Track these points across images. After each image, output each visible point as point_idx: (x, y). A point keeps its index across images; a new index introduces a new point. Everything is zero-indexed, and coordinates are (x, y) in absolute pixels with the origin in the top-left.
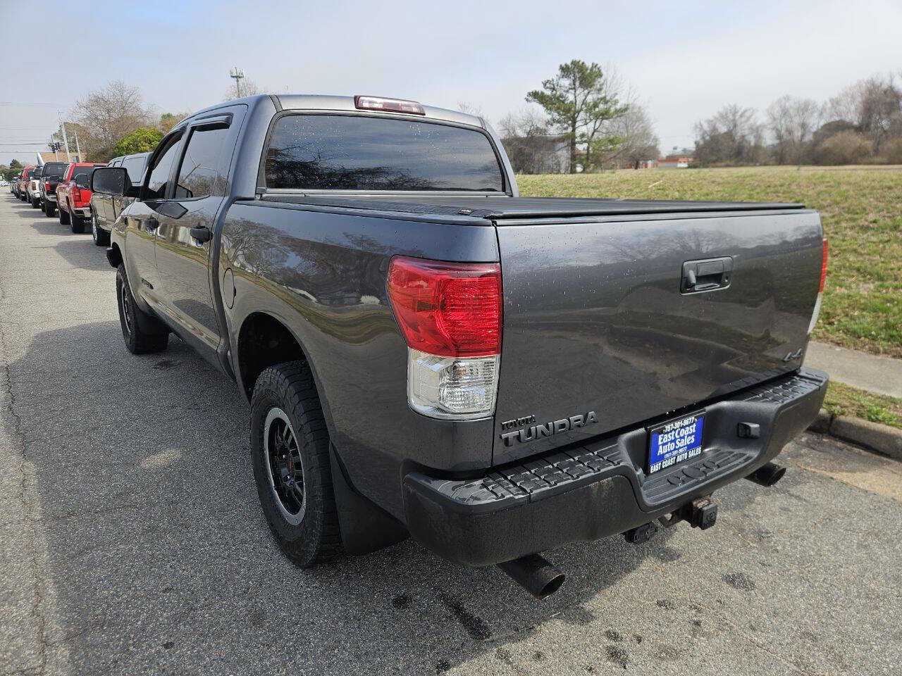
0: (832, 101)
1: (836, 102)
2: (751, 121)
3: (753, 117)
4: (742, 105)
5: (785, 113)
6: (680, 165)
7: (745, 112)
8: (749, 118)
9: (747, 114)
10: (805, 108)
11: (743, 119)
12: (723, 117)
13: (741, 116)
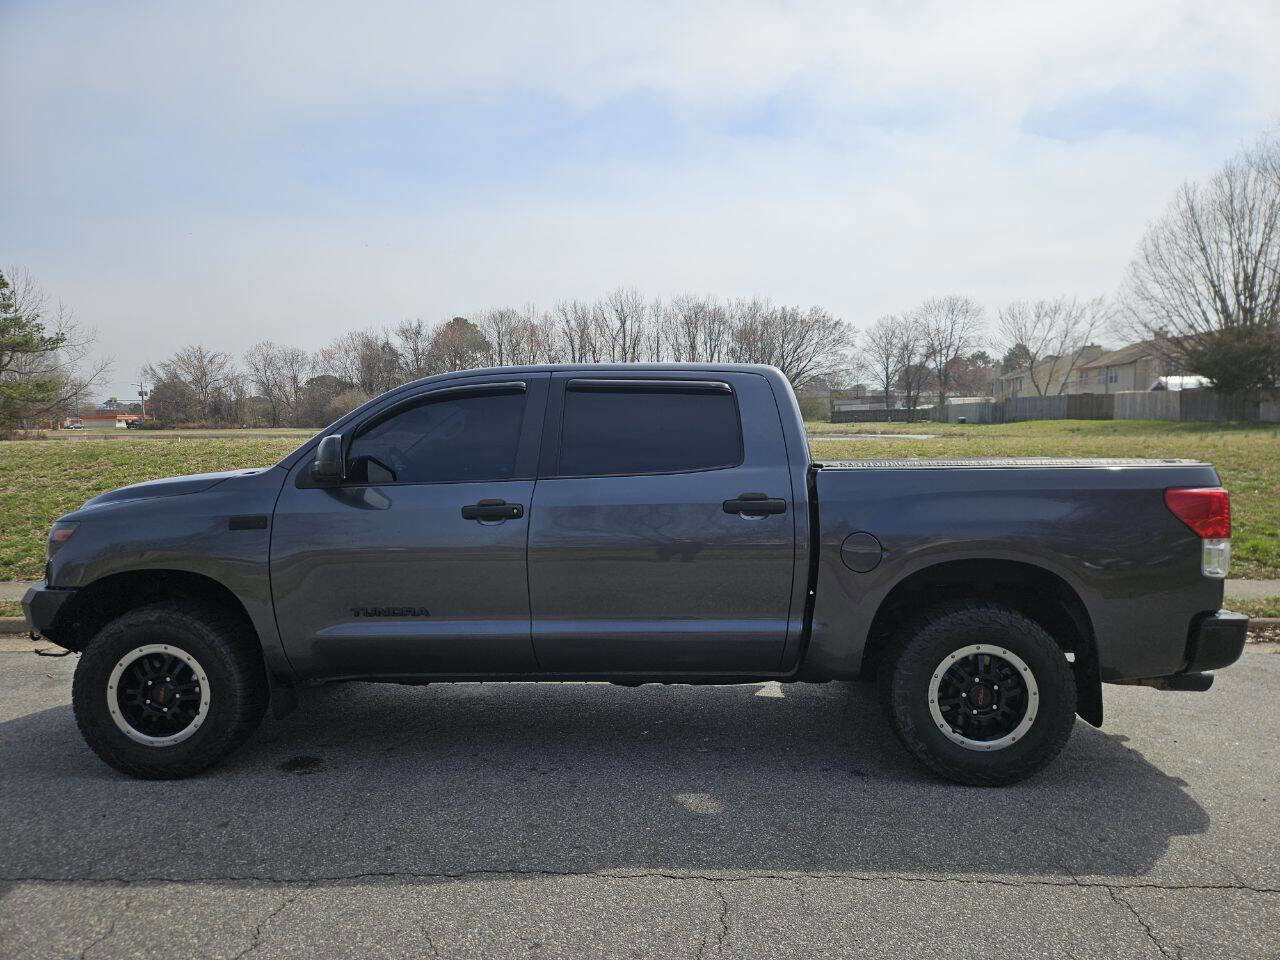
0: (324, 353)
1: (328, 356)
2: (226, 370)
3: (228, 365)
4: (210, 348)
5: (269, 362)
6: (118, 425)
7: (214, 357)
8: (221, 366)
9: (218, 360)
10: (294, 360)
11: (215, 366)
12: (184, 361)
13: (211, 361)
